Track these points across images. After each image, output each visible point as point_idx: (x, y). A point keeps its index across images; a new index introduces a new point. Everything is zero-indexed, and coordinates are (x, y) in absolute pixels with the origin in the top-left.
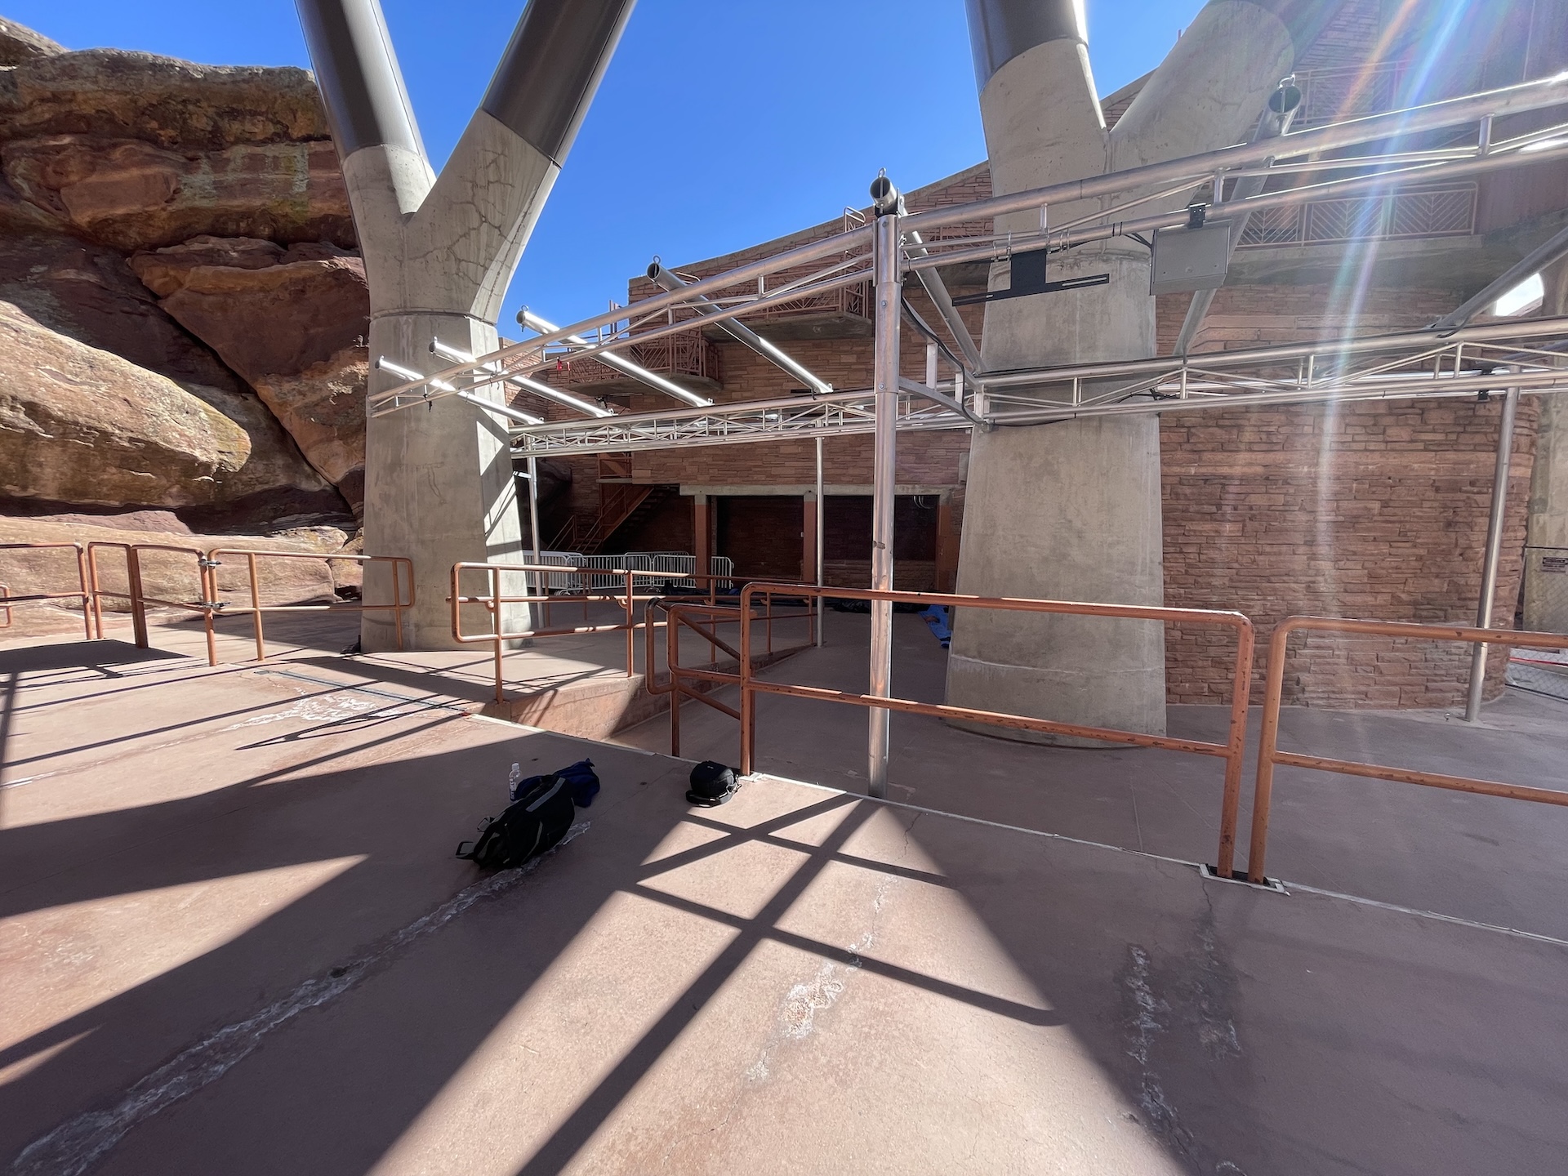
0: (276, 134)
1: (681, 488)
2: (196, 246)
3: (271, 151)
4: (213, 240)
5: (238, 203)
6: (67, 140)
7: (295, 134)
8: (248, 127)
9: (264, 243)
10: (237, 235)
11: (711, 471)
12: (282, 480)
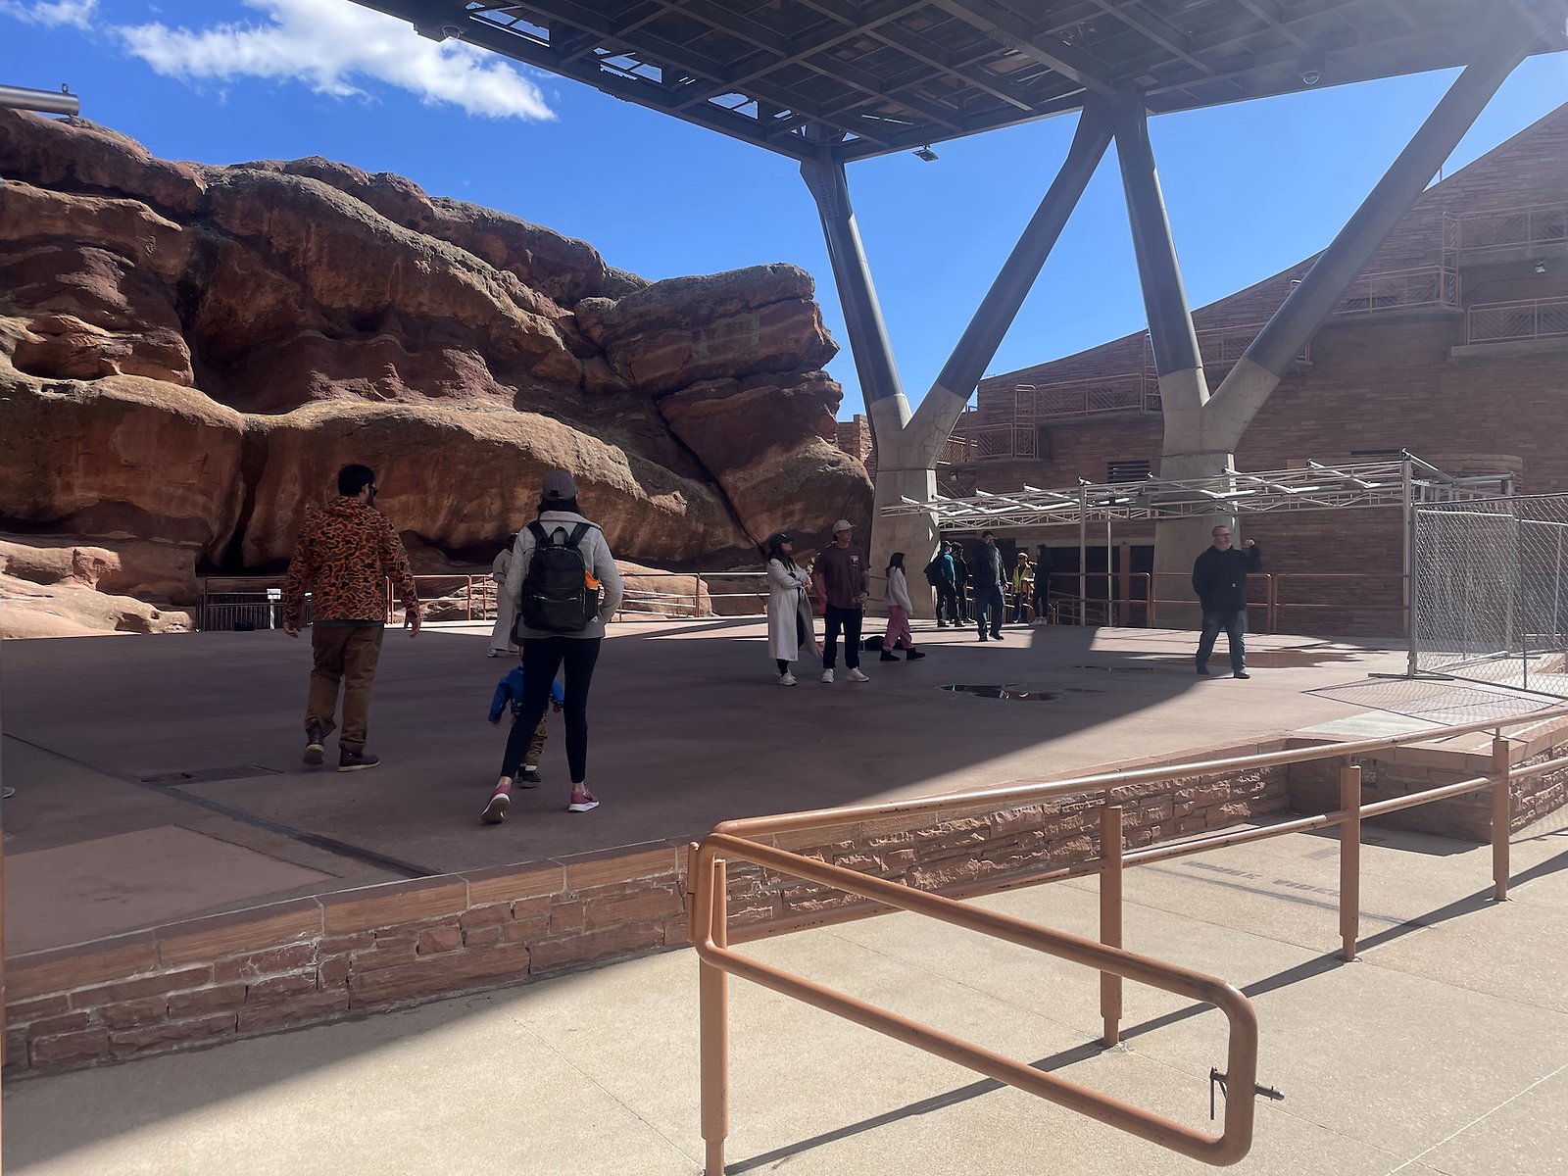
0: (742, 308)
1: (1017, 541)
2: (695, 388)
3: (739, 318)
4: (704, 383)
5: (720, 358)
6: (640, 336)
7: (752, 305)
8: (728, 307)
9: (731, 380)
10: (714, 378)
12: (731, 542)
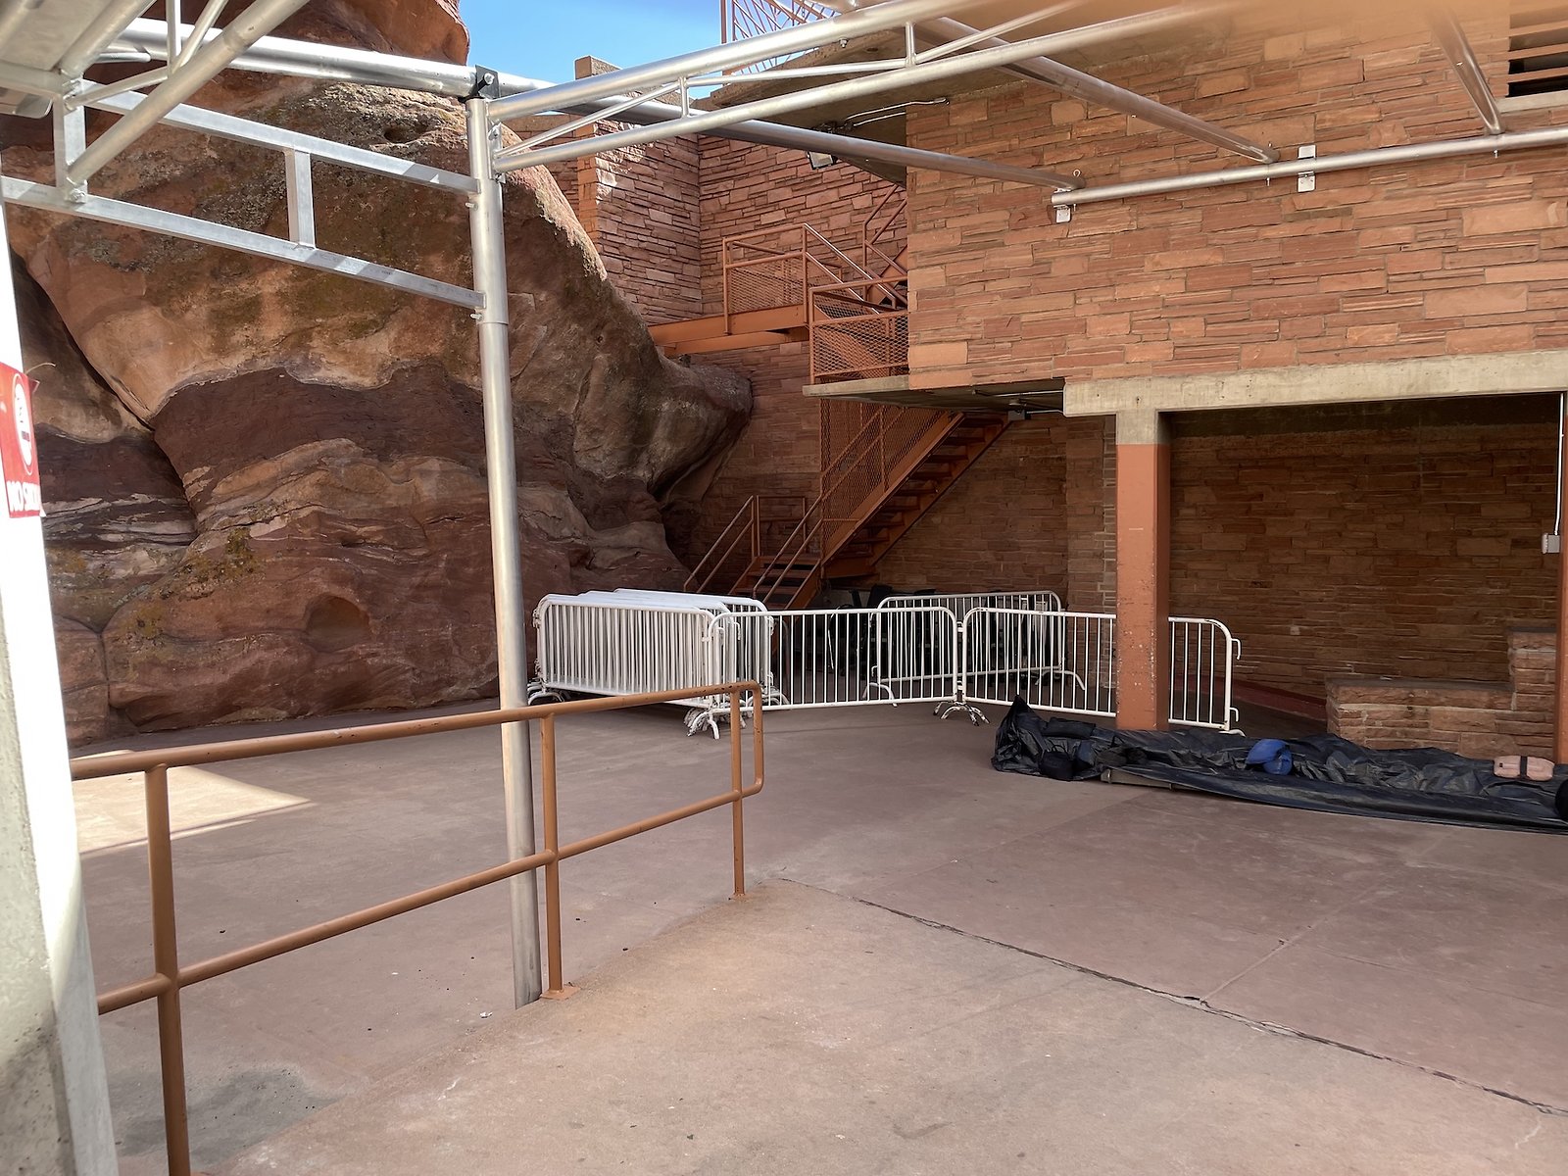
1: (1069, 392)
11: (1179, 327)
